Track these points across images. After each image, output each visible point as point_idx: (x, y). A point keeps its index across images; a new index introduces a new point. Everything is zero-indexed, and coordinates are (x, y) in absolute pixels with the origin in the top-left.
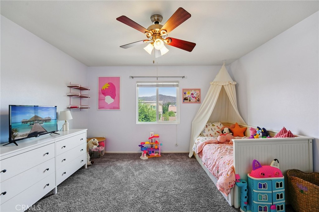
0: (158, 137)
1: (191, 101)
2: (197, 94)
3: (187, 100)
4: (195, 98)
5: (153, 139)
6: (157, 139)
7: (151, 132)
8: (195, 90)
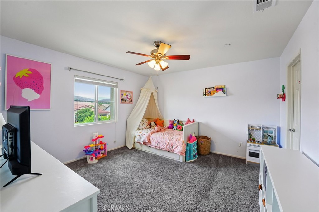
0: (103, 137)
1: (127, 101)
2: (131, 96)
3: (124, 100)
4: (129, 99)
5: (97, 140)
6: (101, 140)
7: (94, 134)
8: (129, 92)
